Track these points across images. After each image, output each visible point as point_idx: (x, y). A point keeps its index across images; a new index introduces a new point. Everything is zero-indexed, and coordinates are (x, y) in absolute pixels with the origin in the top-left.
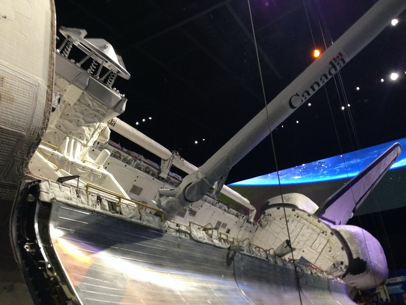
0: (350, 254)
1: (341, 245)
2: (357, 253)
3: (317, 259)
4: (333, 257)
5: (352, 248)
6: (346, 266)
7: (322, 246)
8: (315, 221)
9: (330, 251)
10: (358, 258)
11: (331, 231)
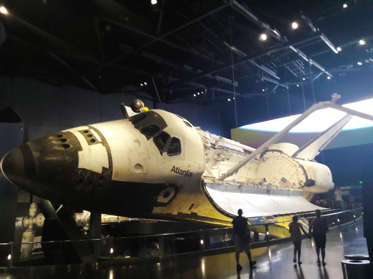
0: (307, 177)
1: (303, 172)
2: (311, 177)
3: (291, 179)
4: (298, 178)
5: (308, 174)
6: (304, 183)
7: (294, 172)
8: (291, 160)
9: (297, 175)
10: (311, 179)
11: (299, 166)
